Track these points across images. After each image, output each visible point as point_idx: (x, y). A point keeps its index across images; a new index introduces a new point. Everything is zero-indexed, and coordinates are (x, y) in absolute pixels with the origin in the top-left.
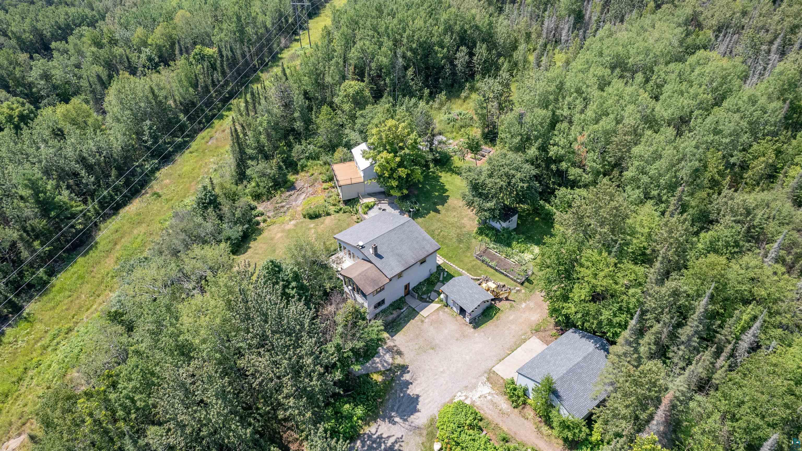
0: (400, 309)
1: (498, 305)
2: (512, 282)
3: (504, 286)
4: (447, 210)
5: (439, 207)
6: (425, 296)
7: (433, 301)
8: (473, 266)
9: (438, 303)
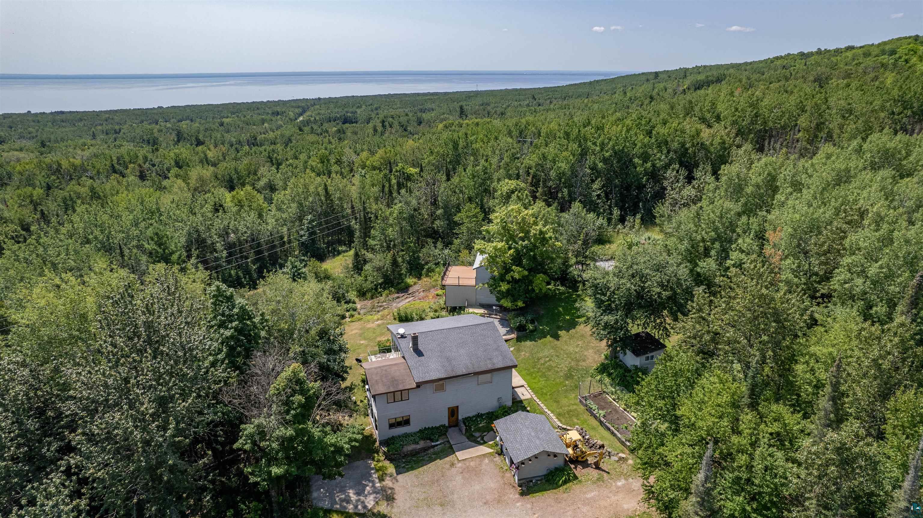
0: (432, 441)
1: (579, 471)
2: (619, 444)
3: (602, 446)
4: (572, 337)
5: (562, 333)
6: (477, 434)
7: (485, 443)
8: (569, 412)
9: (491, 447)
